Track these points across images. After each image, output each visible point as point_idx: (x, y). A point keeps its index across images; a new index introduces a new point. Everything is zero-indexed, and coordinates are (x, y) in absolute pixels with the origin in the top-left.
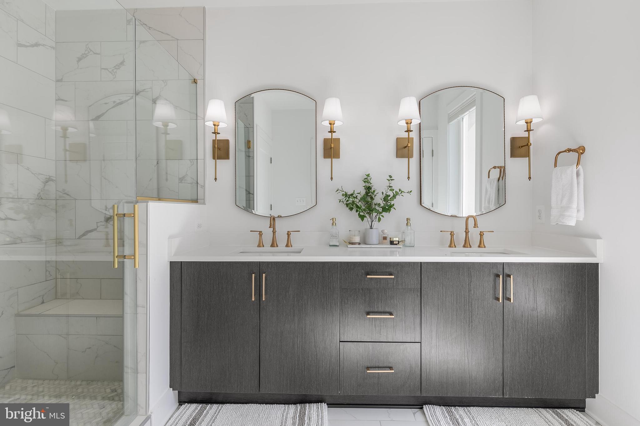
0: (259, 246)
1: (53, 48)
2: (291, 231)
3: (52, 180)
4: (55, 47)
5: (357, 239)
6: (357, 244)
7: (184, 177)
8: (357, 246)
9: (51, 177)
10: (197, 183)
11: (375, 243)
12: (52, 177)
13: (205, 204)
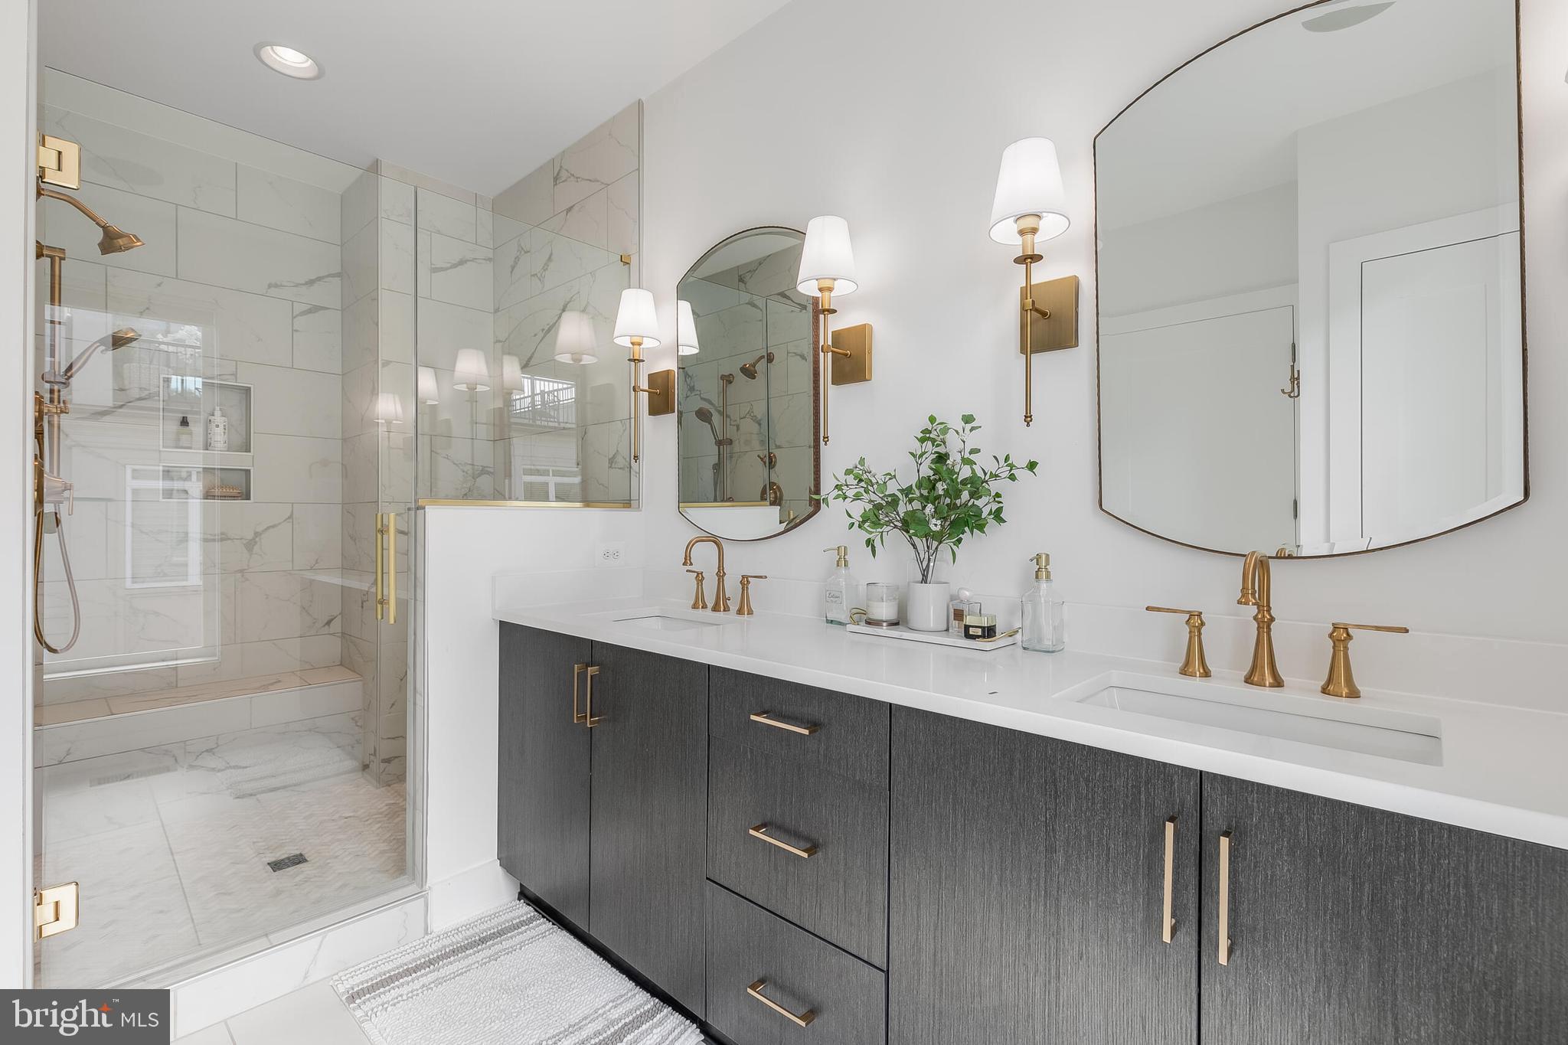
0: (695, 606)
1: (490, 259)
2: (752, 577)
3: (488, 473)
4: (491, 256)
5: (885, 610)
6: (885, 624)
7: (614, 457)
8: (884, 630)
9: (486, 469)
10: (631, 467)
11: (932, 626)
12: (487, 467)
13: (641, 511)
